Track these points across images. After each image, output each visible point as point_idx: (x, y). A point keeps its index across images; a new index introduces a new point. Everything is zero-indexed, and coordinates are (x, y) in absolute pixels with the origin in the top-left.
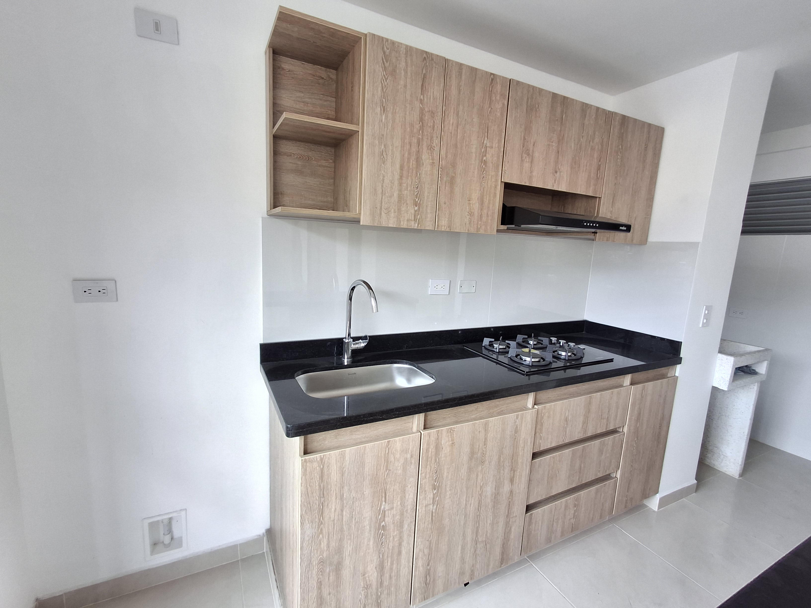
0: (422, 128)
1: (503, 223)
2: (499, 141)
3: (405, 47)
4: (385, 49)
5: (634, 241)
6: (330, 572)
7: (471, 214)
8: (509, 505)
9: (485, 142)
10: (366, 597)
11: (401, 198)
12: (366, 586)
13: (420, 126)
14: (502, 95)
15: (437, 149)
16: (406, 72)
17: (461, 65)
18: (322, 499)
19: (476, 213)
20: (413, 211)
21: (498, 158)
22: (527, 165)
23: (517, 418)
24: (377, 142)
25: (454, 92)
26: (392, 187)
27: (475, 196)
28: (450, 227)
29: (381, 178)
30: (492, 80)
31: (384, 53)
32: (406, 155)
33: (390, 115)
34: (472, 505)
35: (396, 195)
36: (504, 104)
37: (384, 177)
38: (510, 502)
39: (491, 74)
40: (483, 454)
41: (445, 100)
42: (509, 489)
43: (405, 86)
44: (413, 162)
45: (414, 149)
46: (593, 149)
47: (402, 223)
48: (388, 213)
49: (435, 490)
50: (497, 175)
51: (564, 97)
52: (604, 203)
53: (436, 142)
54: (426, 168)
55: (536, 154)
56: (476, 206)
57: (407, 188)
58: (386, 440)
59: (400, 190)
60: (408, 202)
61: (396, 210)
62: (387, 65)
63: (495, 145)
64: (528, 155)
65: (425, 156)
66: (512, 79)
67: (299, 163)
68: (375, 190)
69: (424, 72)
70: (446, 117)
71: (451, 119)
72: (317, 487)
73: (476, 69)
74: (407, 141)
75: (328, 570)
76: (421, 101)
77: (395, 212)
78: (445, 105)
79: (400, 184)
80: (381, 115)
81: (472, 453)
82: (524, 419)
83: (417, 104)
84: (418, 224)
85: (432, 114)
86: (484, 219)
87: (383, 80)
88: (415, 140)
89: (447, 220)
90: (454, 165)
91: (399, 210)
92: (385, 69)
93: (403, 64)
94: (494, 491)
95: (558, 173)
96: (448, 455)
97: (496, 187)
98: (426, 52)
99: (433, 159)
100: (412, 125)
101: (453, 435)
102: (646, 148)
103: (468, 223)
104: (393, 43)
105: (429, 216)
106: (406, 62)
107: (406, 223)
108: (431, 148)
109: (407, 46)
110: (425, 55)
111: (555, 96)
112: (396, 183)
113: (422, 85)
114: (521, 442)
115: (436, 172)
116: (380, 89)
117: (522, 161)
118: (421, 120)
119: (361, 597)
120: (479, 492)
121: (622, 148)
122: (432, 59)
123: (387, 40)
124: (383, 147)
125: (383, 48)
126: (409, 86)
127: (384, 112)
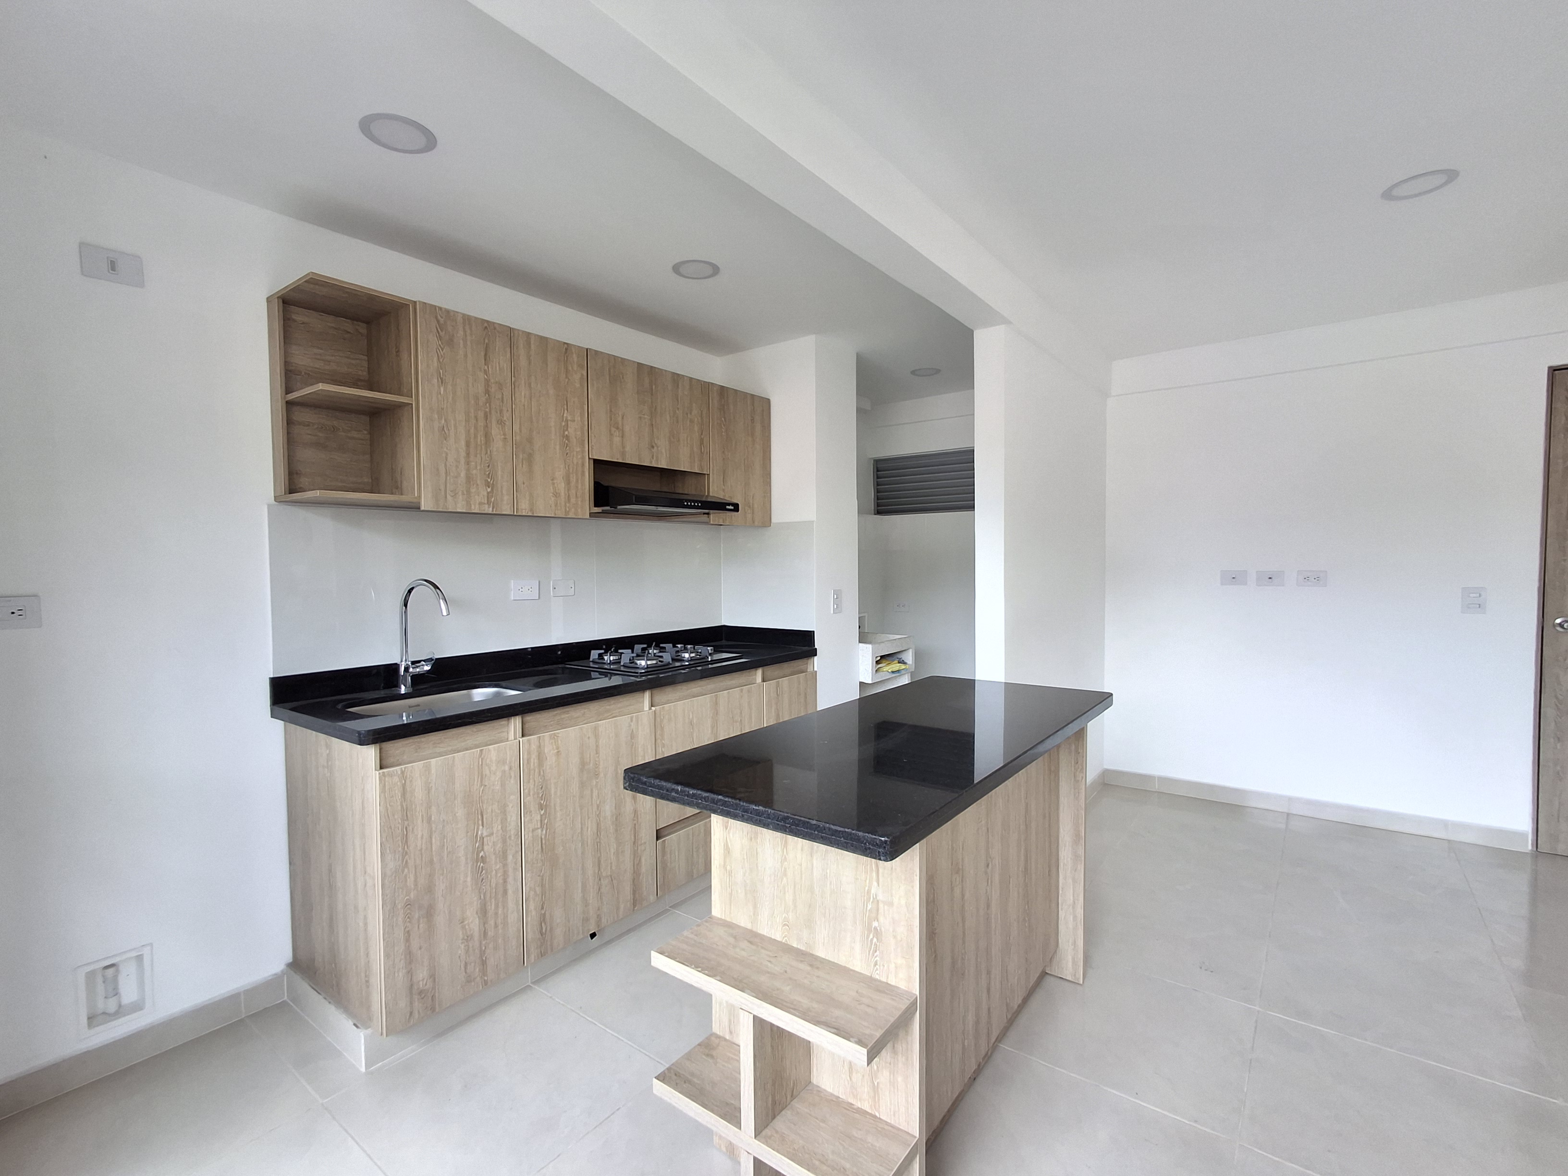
0: (489, 401)
1: (596, 505)
2: (582, 415)
3: (462, 316)
4: (439, 317)
5: (756, 523)
6: (419, 917)
7: (556, 495)
8: (635, 828)
9: (565, 415)
10: (467, 951)
11: (469, 479)
12: (466, 938)
13: (486, 399)
14: (580, 366)
15: (508, 423)
16: (465, 341)
17: (528, 335)
18: (406, 823)
19: (563, 494)
20: (485, 494)
21: (583, 433)
22: (617, 440)
23: (632, 721)
24: (436, 416)
25: (523, 362)
26: (457, 467)
27: (560, 474)
28: (531, 510)
29: (444, 455)
30: (566, 349)
31: (438, 321)
32: (472, 431)
33: (450, 387)
34: (589, 829)
35: (463, 474)
36: (582, 375)
37: (447, 454)
38: (635, 825)
39: (565, 343)
40: (597, 766)
41: (514, 371)
42: (632, 808)
43: (466, 356)
44: (481, 438)
45: (481, 423)
46: (692, 421)
47: (473, 507)
48: (455, 496)
49: (542, 810)
50: (583, 451)
51: (652, 367)
52: (713, 481)
53: (506, 416)
54: (497, 444)
55: (627, 428)
56: (561, 486)
57: (476, 467)
58: (479, 749)
59: (468, 470)
60: (479, 482)
61: (465, 493)
62: (442, 334)
63: (578, 418)
64: (618, 428)
65: (495, 431)
66: (590, 349)
67: (320, 434)
68: (438, 470)
69: (486, 341)
70: (516, 389)
71: (522, 393)
72: (399, 808)
73: (546, 338)
74: (472, 415)
75: (417, 916)
76: (485, 372)
77: (463, 494)
78: (514, 376)
79: (468, 463)
80: (439, 387)
81: (583, 764)
82: (640, 722)
83: (481, 375)
84: (493, 508)
85: (500, 386)
86: (573, 500)
87: (439, 351)
88: (481, 415)
89: (527, 502)
90: (530, 440)
91: (469, 492)
92: (440, 338)
93: (461, 333)
94: (614, 811)
95: (655, 448)
96: (554, 766)
97: (583, 465)
98: (488, 322)
99: (504, 434)
100: (477, 398)
101: (558, 741)
102: (753, 420)
103: (553, 505)
104: (448, 311)
105: (506, 498)
106: (465, 331)
107: (477, 506)
108: (501, 422)
109: (464, 315)
110: (486, 325)
111: (640, 365)
112: (463, 461)
113: (486, 355)
114: (640, 750)
115: (509, 449)
116: (435, 359)
117: (611, 435)
118: (487, 392)
119: (460, 952)
120: (596, 812)
121: (725, 421)
122: (495, 328)
123: (440, 308)
124: (443, 421)
125: (436, 317)
126: (469, 355)
127: (442, 383)
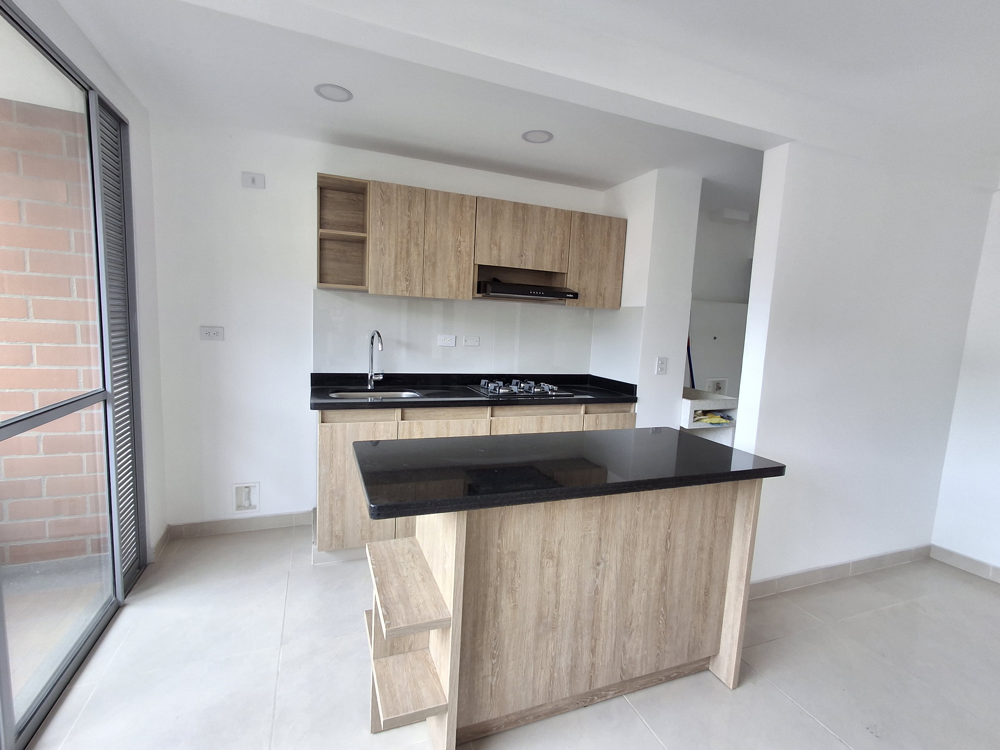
0: (410, 233)
1: (478, 292)
2: (471, 238)
3: (396, 185)
4: (383, 188)
6: (337, 500)
7: (450, 286)
9: (459, 238)
10: (362, 524)
11: (396, 277)
12: (362, 517)
13: (409, 232)
14: (471, 207)
15: (422, 245)
16: (397, 200)
17: (437, 192)
18: (332, 452)
19: (454, 285)
20: (405, 285)
21: (471, 248)
22: (495, 252)
24: (378, 243)
25: (433, 208)
26: (389, 270)
27: (453, 274)
28: (433, 295)
29: (382, 265)
30: (462, 198)
31: (382, 190)
32: (399, 250)
33: (387, 226)
35: (392, 275)
36: (472, 213)
37: (384, 264)
39: (461, 195)
41: (426, 213)
43: (397, 208)
44: (404, 254)
45: (405, 246)
46: (555, 238)
47: (397, 292)
48: (387, 286)
50: (470, 260)
51: (525, 204)
53: (420, 241)
54: (414, 256)
55: (503, 244)
56: (454, 281)
57: (401, 271)
58: (373, 423)
59: (396, 272)
60: (401, 279)
61: (393, 285)
62: (384, 197)
63: (467, 240)
64: (496, 245)
65: (413, 250)
66: (479, 197)
67: (338, 254)
68: (378, 273)
69: (410, 198)
70: (427, 225)
71: (431, 226)
72: (329, 444)
73: (449, 193)
74: (399, 240)
76: (409, 216)
78: (427, 217)
79: (396, 268)
80: (381, 226)
83: (406, 218)
84: (409, 294)
85: (417, 223)
86: (461, 289)
87: (382, 207)
88: (405, 241)
89: (431, 290)
90: (435, 254)
91: (395, 285)
92: (383, 199)
93: (395, 195)
95: (524, 257)
97: (469, 268)
98: (411, 187)
99: (419, 251)
100: (402, 232)
101: (422, 425)
103: (448, 292)
104: (388, 184)
105: (418, 287)
106: (397, 194)
107: (400, 292)
108: (417, 244)
110: (410, 189)
111: (515, 204)
112: (393, 267)
113: (409, 207)
115: (421, 260)
116: (379, 212)
117: (491, 249)
118: (409, 227)
121: (584, 236)
122: (416, 191)
123: (384, 183)
124: (382, 246)
125: (381, 188)
126: (399, 208)
127: (383, 224)
